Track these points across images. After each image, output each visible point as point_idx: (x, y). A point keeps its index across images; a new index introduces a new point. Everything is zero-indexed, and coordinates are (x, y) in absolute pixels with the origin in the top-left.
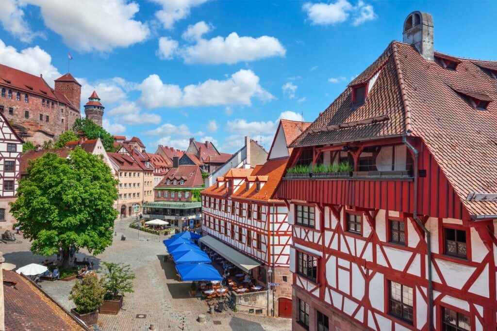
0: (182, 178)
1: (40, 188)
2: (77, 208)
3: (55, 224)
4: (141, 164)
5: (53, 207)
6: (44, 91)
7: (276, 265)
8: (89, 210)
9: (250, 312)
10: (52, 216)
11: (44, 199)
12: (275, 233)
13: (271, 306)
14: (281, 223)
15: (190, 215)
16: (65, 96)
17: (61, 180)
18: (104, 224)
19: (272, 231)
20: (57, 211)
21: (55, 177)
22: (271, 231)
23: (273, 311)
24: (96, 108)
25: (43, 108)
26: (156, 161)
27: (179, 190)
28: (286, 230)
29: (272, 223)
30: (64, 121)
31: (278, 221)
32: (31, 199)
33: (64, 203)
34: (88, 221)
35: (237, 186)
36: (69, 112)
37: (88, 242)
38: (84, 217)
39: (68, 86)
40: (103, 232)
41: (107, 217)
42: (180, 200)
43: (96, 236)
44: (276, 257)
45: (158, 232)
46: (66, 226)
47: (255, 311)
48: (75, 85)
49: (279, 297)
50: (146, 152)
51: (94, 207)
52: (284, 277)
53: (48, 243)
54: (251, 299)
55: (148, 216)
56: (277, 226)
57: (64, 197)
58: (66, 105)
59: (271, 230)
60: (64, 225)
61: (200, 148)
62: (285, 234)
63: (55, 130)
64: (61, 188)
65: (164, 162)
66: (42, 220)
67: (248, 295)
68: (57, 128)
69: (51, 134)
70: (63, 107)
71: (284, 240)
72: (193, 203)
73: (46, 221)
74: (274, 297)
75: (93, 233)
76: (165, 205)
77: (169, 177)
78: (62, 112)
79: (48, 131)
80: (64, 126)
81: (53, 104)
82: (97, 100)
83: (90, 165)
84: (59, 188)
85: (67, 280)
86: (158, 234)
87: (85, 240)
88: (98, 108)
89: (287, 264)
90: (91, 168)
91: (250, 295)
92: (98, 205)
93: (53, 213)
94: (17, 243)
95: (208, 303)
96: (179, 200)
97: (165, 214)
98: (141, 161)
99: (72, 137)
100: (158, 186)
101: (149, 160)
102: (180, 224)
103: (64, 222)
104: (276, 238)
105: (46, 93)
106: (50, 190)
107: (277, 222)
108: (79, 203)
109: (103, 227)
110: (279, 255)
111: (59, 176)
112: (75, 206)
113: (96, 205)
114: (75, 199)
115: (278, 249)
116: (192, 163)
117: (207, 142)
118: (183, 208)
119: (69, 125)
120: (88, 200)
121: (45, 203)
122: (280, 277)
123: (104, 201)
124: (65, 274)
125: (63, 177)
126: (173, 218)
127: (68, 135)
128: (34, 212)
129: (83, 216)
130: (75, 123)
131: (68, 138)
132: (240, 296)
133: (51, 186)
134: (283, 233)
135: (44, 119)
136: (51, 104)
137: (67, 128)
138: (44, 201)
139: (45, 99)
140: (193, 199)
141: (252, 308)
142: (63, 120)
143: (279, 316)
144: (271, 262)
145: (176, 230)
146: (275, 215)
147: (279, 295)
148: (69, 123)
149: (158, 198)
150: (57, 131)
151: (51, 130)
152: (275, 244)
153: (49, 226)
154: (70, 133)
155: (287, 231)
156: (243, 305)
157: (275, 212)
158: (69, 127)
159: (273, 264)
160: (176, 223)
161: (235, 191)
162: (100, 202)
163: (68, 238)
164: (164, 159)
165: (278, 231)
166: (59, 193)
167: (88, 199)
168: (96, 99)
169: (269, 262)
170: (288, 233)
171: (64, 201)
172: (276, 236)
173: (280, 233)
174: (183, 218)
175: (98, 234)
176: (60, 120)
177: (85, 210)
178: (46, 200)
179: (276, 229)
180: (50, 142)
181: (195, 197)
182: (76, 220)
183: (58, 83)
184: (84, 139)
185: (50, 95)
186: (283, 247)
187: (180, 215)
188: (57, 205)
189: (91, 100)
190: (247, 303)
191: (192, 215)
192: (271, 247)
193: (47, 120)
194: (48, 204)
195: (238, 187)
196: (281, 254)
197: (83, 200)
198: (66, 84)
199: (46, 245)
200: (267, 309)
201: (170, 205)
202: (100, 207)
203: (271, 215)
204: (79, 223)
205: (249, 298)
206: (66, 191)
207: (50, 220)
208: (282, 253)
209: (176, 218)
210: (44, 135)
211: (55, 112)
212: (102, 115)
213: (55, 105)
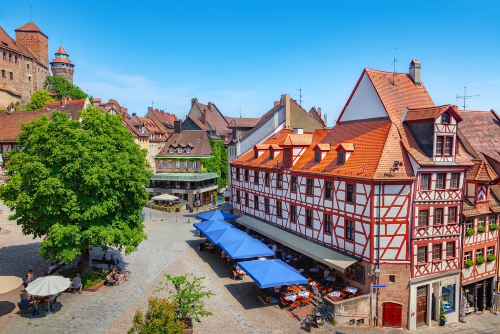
0: (188, 146)
1: (48, 165)
2: (104, 193)
3: (75, 216)
4: (135, 129)
5: (70, 192)
6: (4, 42)
7: (380, 262)
8: (118, 194)
9: (350, 324)
10: (68, 205)
11: (56, 181)
12: (381, 220)
13: (374, 312)
14: (389, 207)
15: (202, 188)
16: (29, 49)
17: (79, 152)
18: (136, 211)
19: (377, 218)
20: (74, 197)
21: (69, 149)
22: (375, 218)
23: (376, 320)
24: (65, 66)
25: (5, 62)
26: (148, 125)
27: (186, 159)
28: (395, 216)
29: (377, 207)
30: (32, 79)
31: (385, 205)
32: (35, 181)
33: (87, 185)
34: (116, 208)
35: (297, 156)
36: (37, 69)
37: (120, 238)
38: (113, 205)
39: (32, 37)
40: (134, 221)
41: (140, 201)
42: (187, 170)
43: (127, 228)
44: (381, 251)
45: (168, 208)
46: (90, 219)
47: (356, 322)
48: (41, 36)
49: (384, 302)
50: (137, 115)
51: (125, 190)
52: (390, 276)
53: (66, 244)
54: (352, 307)
55: (151, 190)
56: (383, 211)
57: (86, 178)
58: (32, 59)
59: (375, 216)
60: (88, 218)
61: (204, 111)
62: (394, 221)
63: (21, 89)
64: (81, 164)
65: (156, 127)
66: (53, 211)
67: (348, 302)
68: (23, 87)
69: (18, 94)
70: (29, 63)
71: (392, 229)
72: (202, 174)
73: (59, 213)
74: (378, 302)
75: (123, 224)
76: (172, 177)
77: (172, 144)
78: (28, 68)
79: (14, 90)
80: (32, 85)
81: (16, 58)
82: (65, 57)
83: (111, 130)
84: (77, 165)
85: (93, 290)
86: (169, 211)
87: (115, 236)
88: (67, 65)
89: (396, 259)
90: (112, 135)
91: (350, 302)
92: (131, 187)
93: (68, 200)
94: (4, 233)
95: (293, 313)
96: (185, 171)
97: (171, 188)
98: (135, 126)
99: (46, 97)
100: (159, 154)
101: (143, 126)
102: (191, 199)
103: (87, 214)
104: (382, 226)
105: (6, 45)
106: (64, 167)
107: (383, 206)
108: (107, 185)
109: (135, 216)
110: (385, 249)
111: (76, 148)
112: (102, 190)
113: (128, 187)
114: (101, 179)
115: (384, 242)
116: (198, 128)
117: (209, 103)
118: (195, 180)
119: (37, 84)
120: (118, 181)
121: (58, 187)
122: (386, 276)
123: (137, 181)
124: (89, 281)
125: (82, 148)
126: (182, 192)
127: (41, 95)
128: (42, 199)
129: (112, 203)
130: (46, 81)
131: (42, 98)
132: (340, 305)
133: (64, 162)
134: (392, 220)
135: (7, 76)
136: (13, 57)
137: (36, 88)
138: (57, 184)
139: (6, 52)
140: (203, 169)
141: (353, 318)
142: (30, 78)
143: (384, 325)
144: (375, 258)
145: (187, 205)
146: (381, 197)
147: (383, 300)
148: (37, 81)
149: (159, 168)
150: (24, 90)
151: (17, 89)
152: (381, 234)
153: (65, 219)
154: (43, 93)
155: (397, 217)
156: (342, 316)
157: (381, 193)
158: (38, 86)
159: (378, 260)
160: (186, 197)
161: (294, 163)
162: (132, 183)
163: (94, 235)
164: (155, 124)
165: (384, 218)
166: (78, 172)
167: (118, 178)
168: (64, 55)
169: (371, 258)
170: (398, 220)
171: (86, 183)
172: (382, 224)
173: (386, 220)
174: (195, 192)
175: (128, 225)
176: (26, 78)
177: (114, 194)
178: (59, 183)
179: (382, 216)
180: (18, 104)
181: (204, 167)
182: (103, 209)
183: (20, 33)
184: (68, 99)
185: (11, 46)
186: (391, 238)
187: (191, 189)
188: (75, 189)
189: (58, 57)
190: (347, 312)
191: (204, 188)
192: (375, 239)
193: (11, 78)
194: (61, 187)
195: (298, 158)
196: (388, 248)
197: (112, 180)
198: (30, 34)
199: (64, 247)
200: (369, 318)
201: (178, 177)
202: (133, 189)
203: (376, 197)
204: (107, 213)
205: (349, 306)
206: (87, 168)
207: (66, 210)
208: (390, 246)
209: (186, 191)
210: (9, 96)
211: (19, 67)
212: (72, 74)
213: (19, 60)
